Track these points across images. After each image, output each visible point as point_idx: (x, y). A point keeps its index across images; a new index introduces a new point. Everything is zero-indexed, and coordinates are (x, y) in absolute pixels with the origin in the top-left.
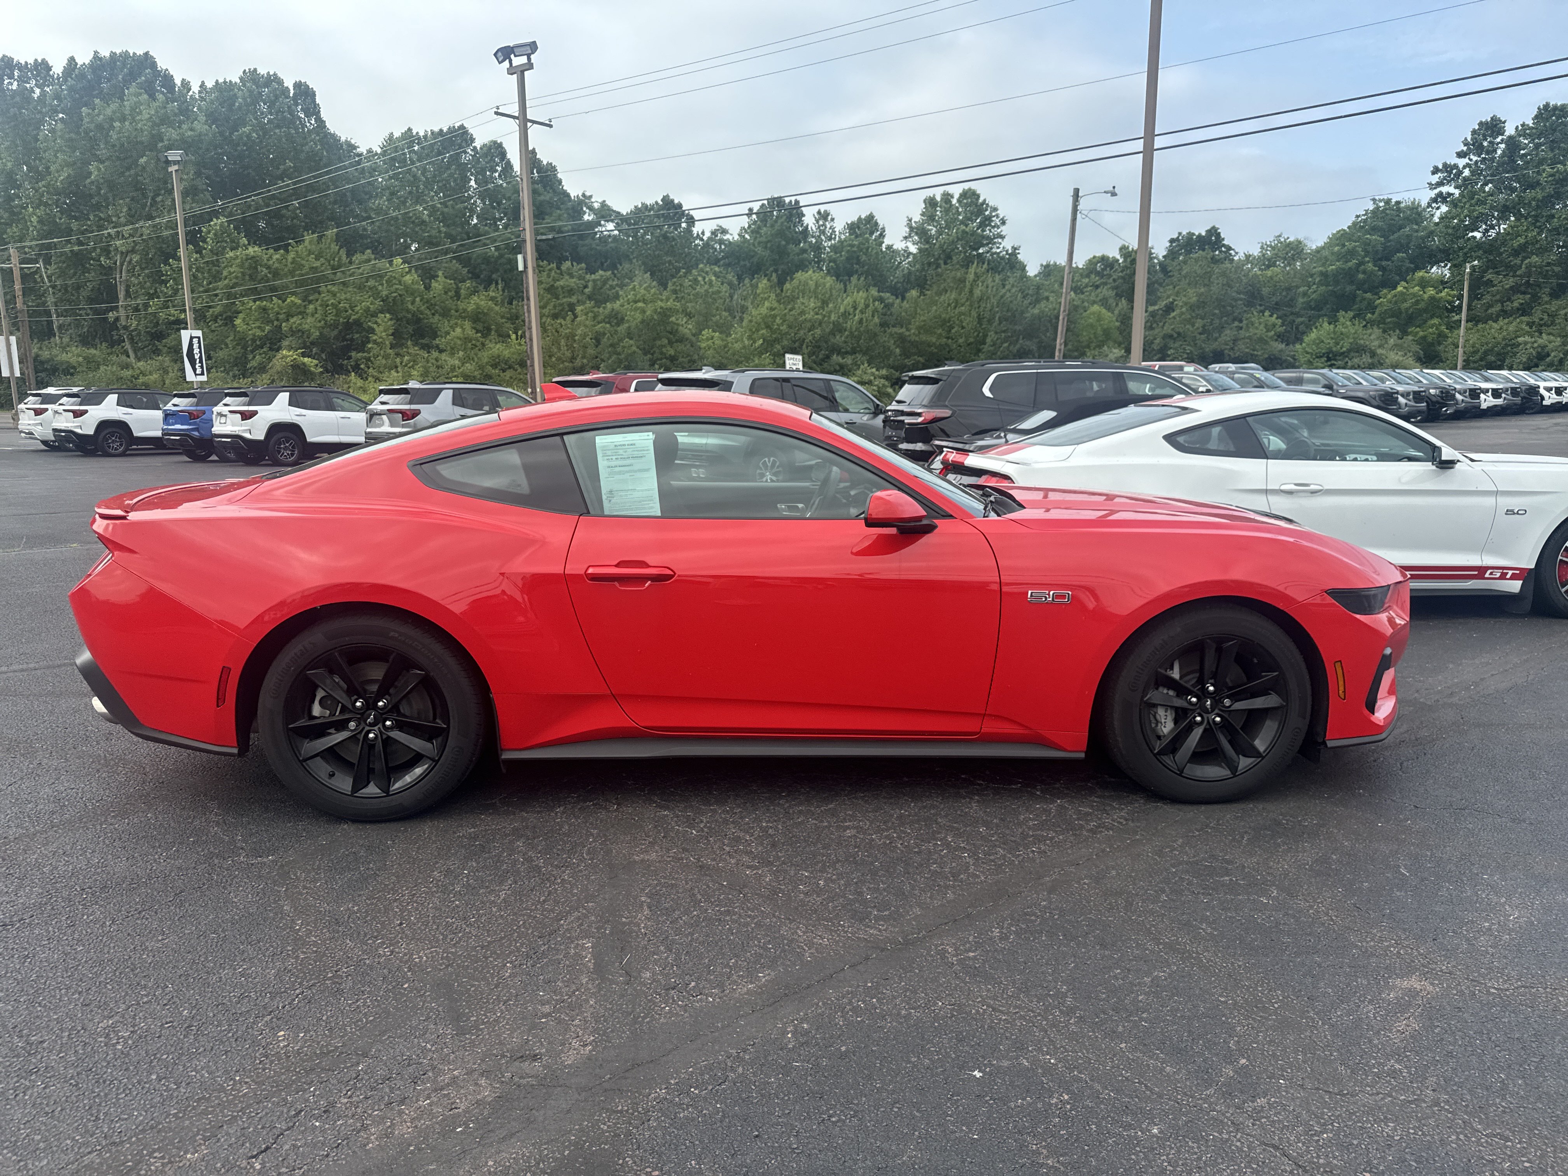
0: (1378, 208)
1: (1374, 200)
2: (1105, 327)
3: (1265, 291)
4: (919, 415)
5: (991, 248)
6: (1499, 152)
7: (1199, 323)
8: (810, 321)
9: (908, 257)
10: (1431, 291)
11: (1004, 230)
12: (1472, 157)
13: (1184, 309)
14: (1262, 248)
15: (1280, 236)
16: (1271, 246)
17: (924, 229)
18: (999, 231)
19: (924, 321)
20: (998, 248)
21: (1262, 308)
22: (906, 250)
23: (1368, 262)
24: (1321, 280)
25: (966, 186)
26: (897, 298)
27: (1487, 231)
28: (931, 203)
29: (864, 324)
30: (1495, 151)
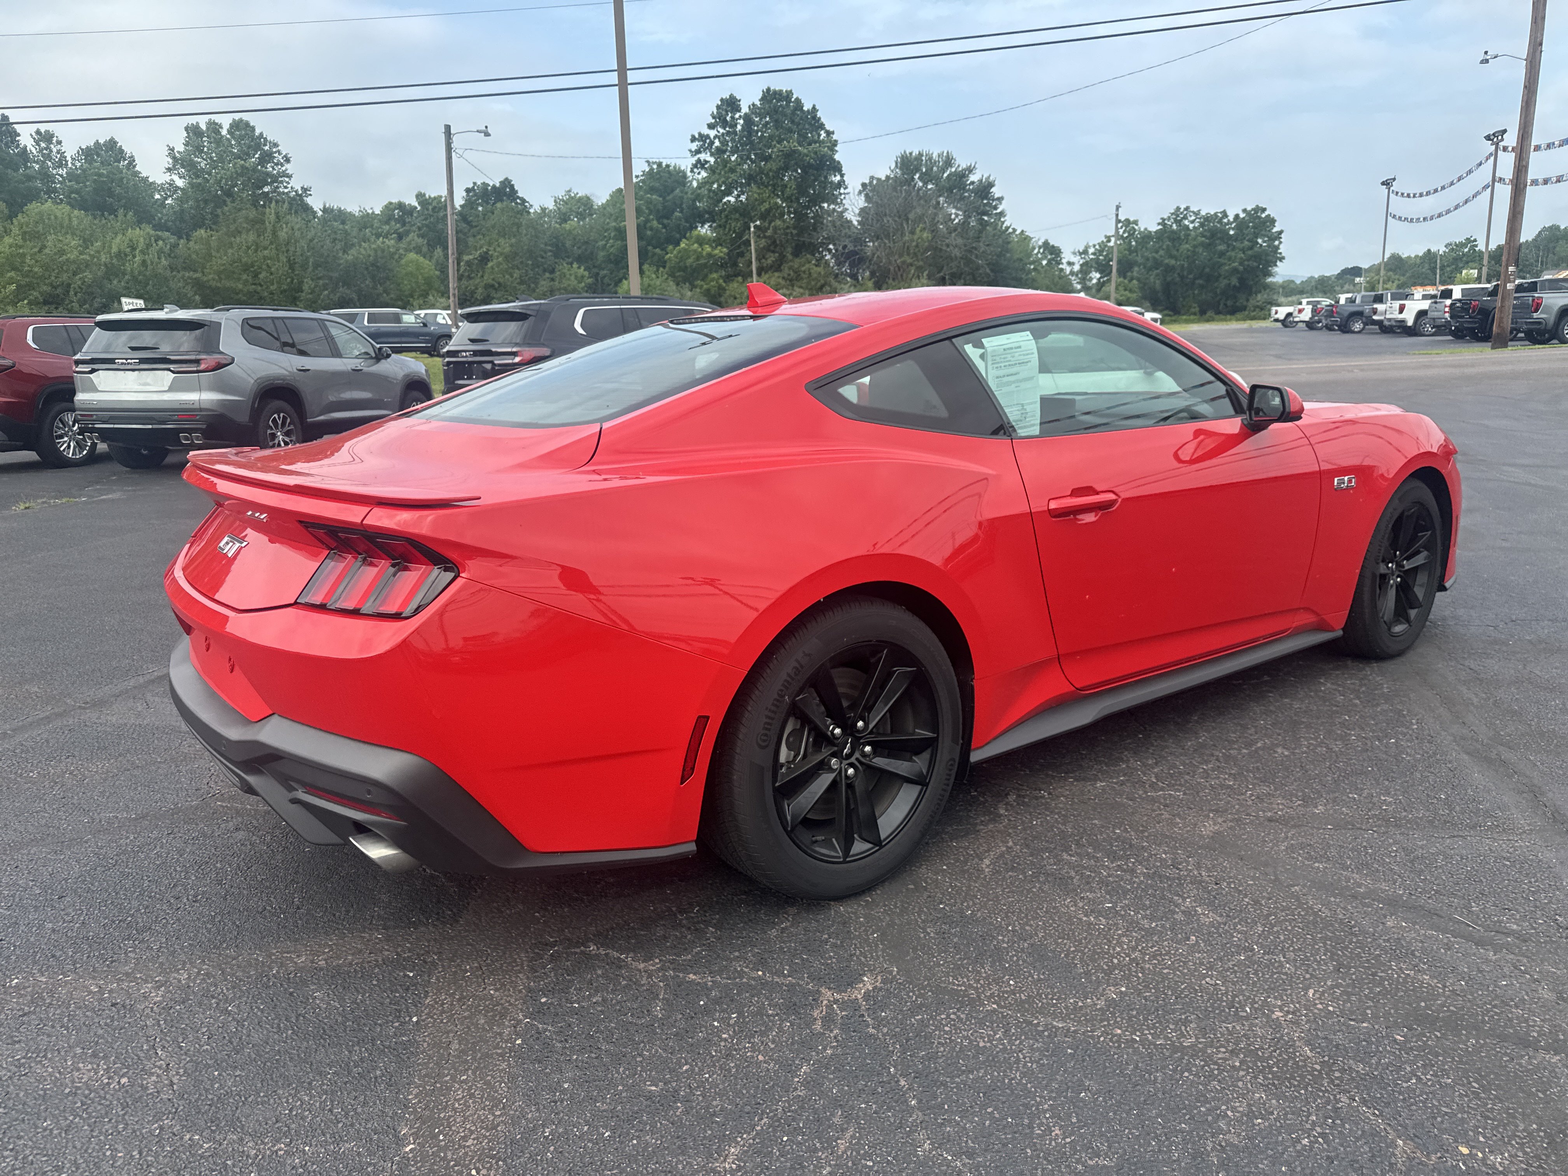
0: (652, 169)
1: (648, 162)
2: (426, 275)
3: (568, 244)
4: (514, 354)
5: (277, 187)
6: (739, 127)
7: (517, 274)
8: (74, 262)
9: (175, 192)
10: (708, 249)
11: (289, 168)
12: (719, 129)
13: (500, 259)
14: (555, 201)
15: (570, 191)
16: (563, 201)
17: (191, 160)
18: (284, 168)
19: (224, 264)
20: (286, 187)
21: (570, 260)
22: (171, 184)
23: (653, 220)
24: (615, 236)
25: (237, 116)
26: (180, 238)
27: (739, 196)
28: (193, 131)
29: (150, 267)
30: (736, 125)
